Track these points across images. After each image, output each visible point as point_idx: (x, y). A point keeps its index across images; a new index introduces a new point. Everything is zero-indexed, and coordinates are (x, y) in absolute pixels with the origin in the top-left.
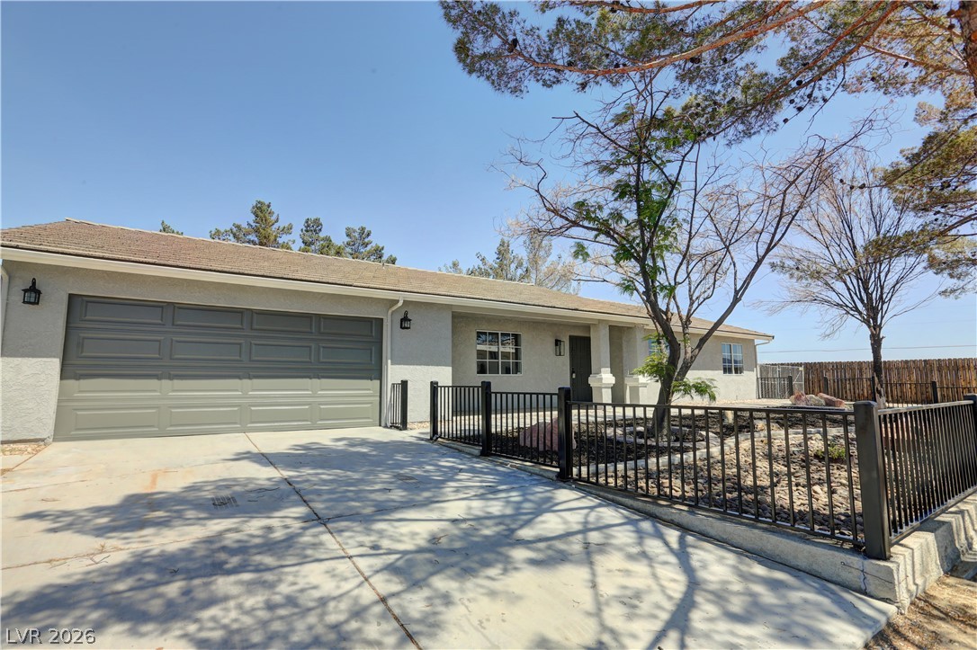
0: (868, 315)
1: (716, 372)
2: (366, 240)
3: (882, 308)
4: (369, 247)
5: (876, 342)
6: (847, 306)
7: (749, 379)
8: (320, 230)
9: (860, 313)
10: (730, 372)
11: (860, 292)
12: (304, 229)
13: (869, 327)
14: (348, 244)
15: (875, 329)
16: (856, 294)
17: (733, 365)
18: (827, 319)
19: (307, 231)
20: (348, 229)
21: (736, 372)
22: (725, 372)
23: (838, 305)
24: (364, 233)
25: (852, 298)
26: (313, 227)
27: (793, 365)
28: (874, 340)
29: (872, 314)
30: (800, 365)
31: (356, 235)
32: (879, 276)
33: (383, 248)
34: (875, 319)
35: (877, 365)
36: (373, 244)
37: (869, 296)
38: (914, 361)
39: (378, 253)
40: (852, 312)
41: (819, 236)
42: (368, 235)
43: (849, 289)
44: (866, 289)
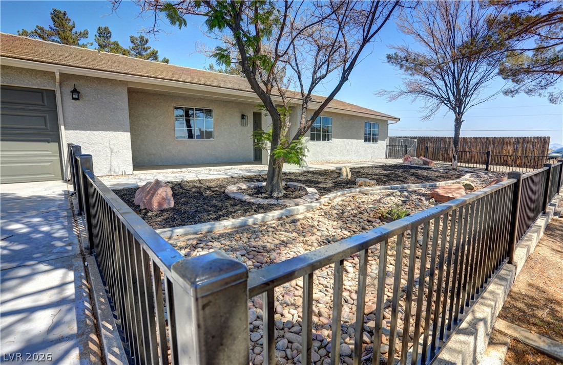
0: (456, 105)
1: (359, 140)
2: (146, 46)
3: (465, 101)
4: (149, 51)
5: (458, 123)
6: (443, 97)
7: (381, 146)
8: (110, 36)
9: (450, 102)
10: (369, 141)
11: (453, 88)
12: (98, 35)
13: (455, 113)
14: (133, 48)
15: (459, 115)
16: (451, 90)
17: (372, 136)
18: (428, 105)
19: (100, 36)
20: (132, 37)
21: (373, 141)
22: (365, 141)
23: (437, 96)
24: (144, 41)
25: (447, 91)
26: (104, 34)
27: (411, 138)
28: (457, 123)
29: (458, 104)
30: (415, 138)
31: (138, 41)
32: (468, 76)
33: (157, 52)
34: (460, 108)
35: (456, 139)
36: (151, 49)
37: (459, 90)
38: (480, 138)
39: (154, 55)
40: (446, 102)
41: (432, 45)
42: (147, 41)
43: (446, 85)
44: (458, 85)
